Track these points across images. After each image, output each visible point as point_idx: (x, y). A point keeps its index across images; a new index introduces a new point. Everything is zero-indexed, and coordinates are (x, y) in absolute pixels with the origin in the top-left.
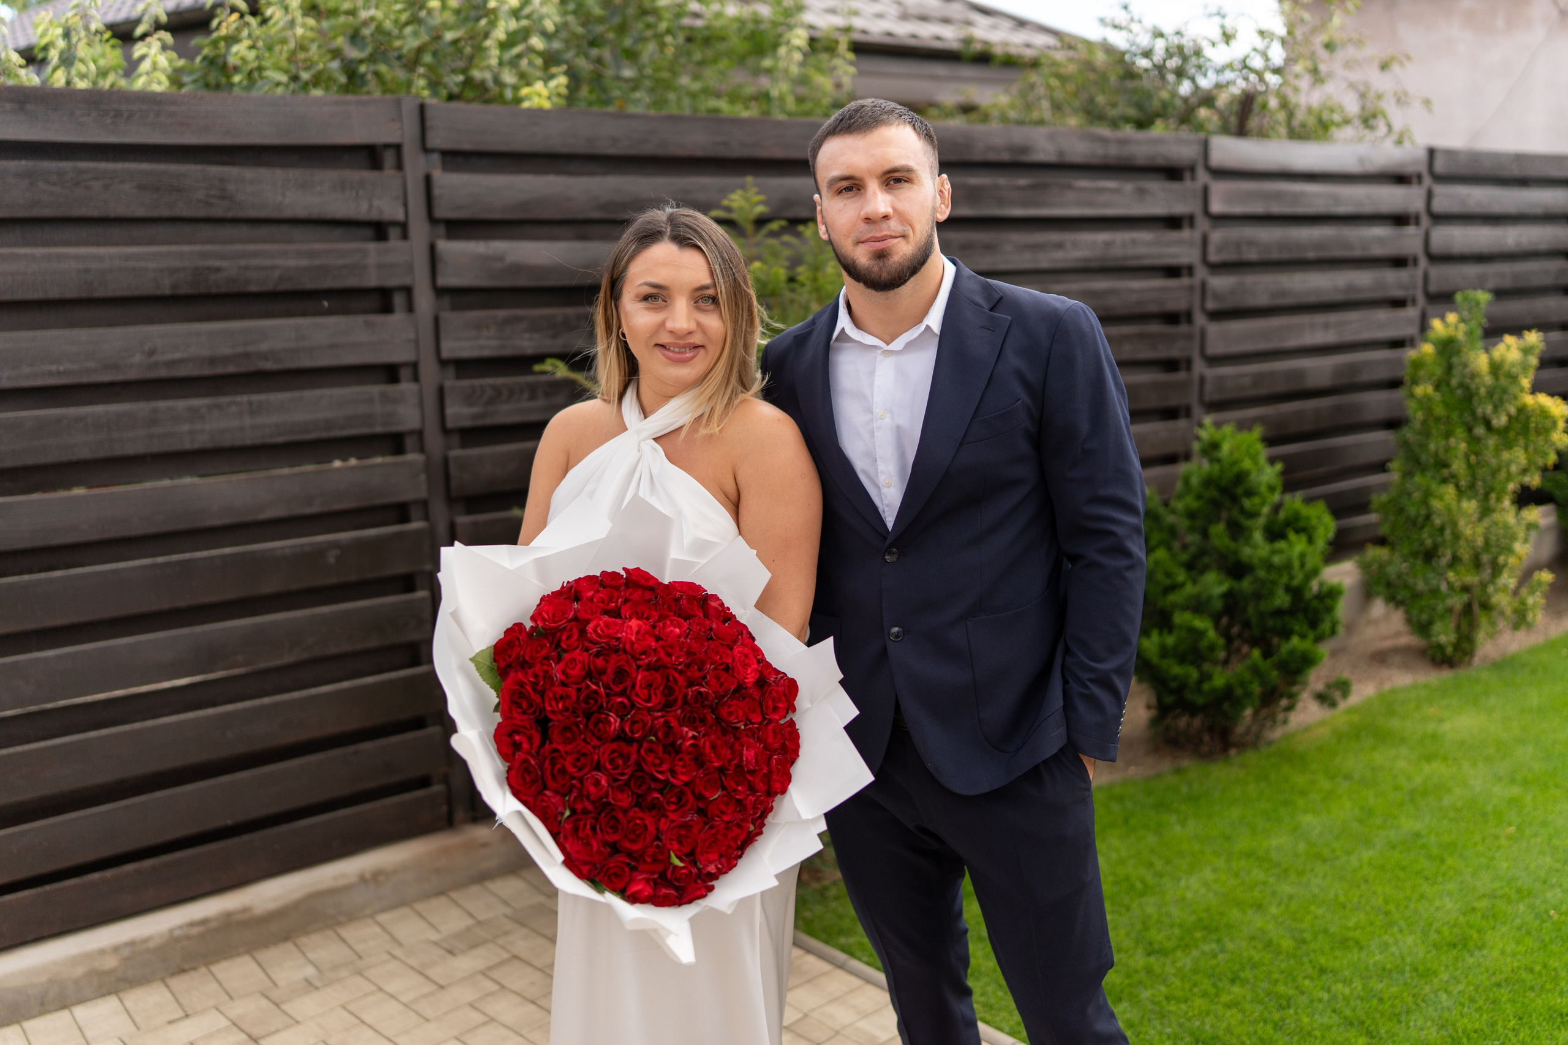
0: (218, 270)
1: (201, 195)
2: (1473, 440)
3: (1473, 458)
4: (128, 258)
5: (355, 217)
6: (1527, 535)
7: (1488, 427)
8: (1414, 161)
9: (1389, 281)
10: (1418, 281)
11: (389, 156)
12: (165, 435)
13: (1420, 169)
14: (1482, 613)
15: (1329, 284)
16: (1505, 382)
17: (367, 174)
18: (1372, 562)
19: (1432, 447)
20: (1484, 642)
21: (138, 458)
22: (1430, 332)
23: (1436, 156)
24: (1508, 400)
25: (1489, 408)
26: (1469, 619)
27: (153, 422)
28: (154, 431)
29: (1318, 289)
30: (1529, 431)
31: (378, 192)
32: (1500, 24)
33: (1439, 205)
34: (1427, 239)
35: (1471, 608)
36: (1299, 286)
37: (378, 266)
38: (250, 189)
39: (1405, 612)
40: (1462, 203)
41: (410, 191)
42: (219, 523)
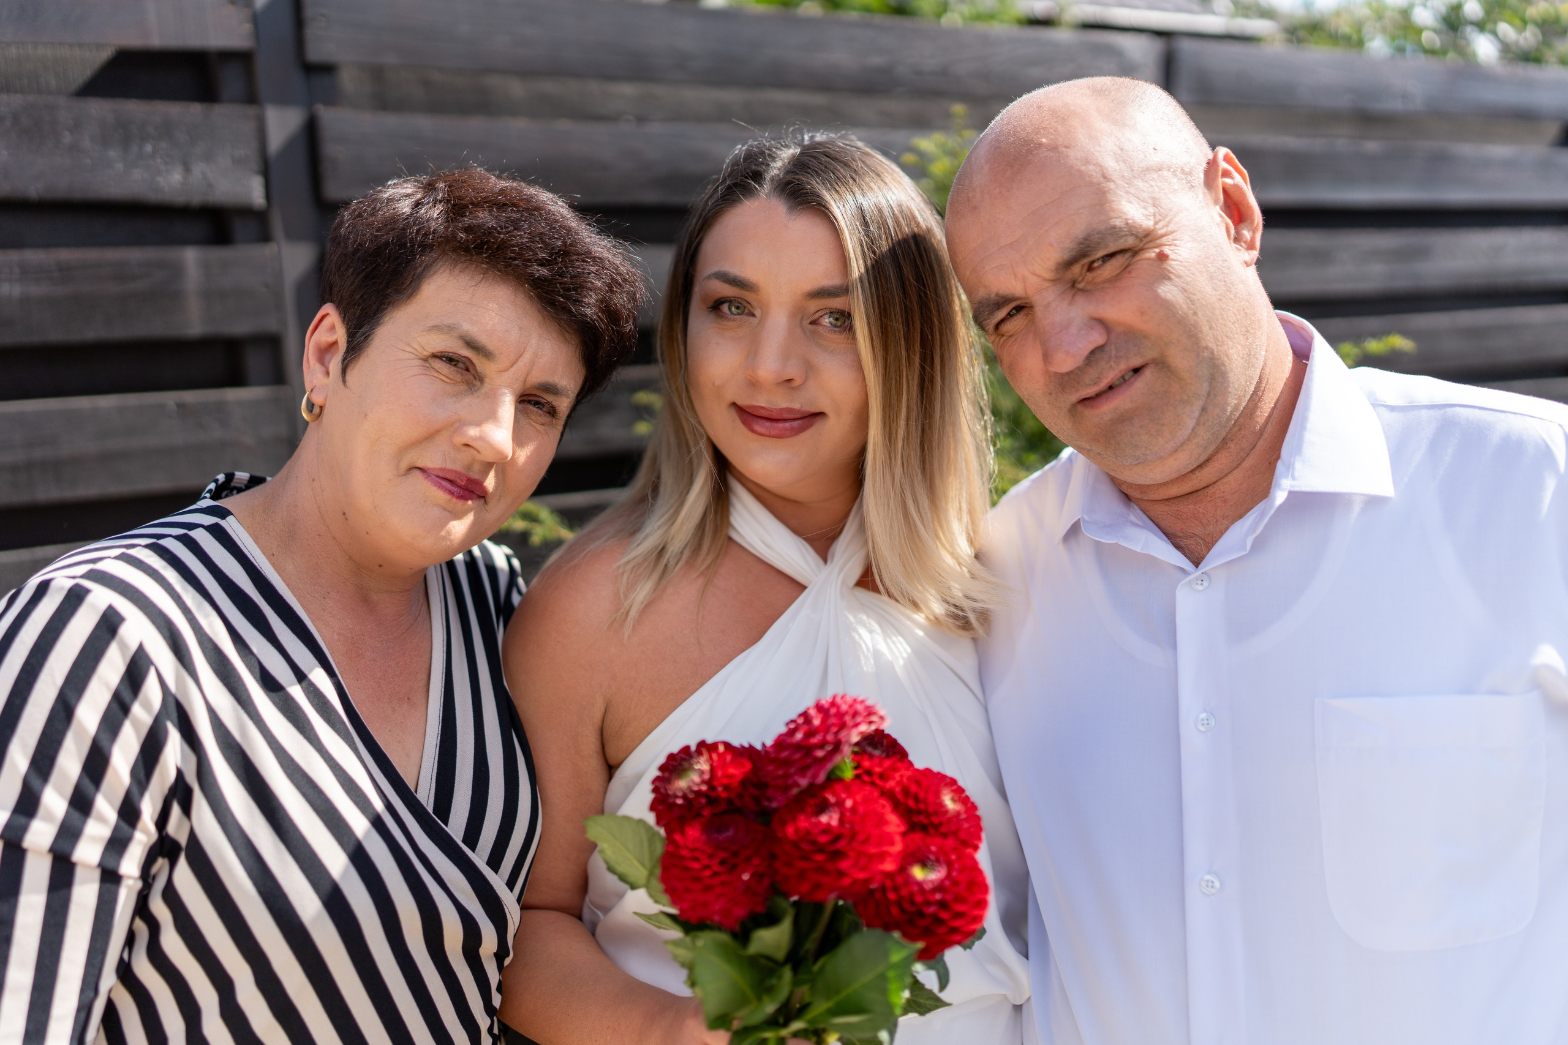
5: (153, 197)
11: (232, 74)
17: (176, 109)
31: (204, 145)
37: (206, 295)
41: (274, 146)
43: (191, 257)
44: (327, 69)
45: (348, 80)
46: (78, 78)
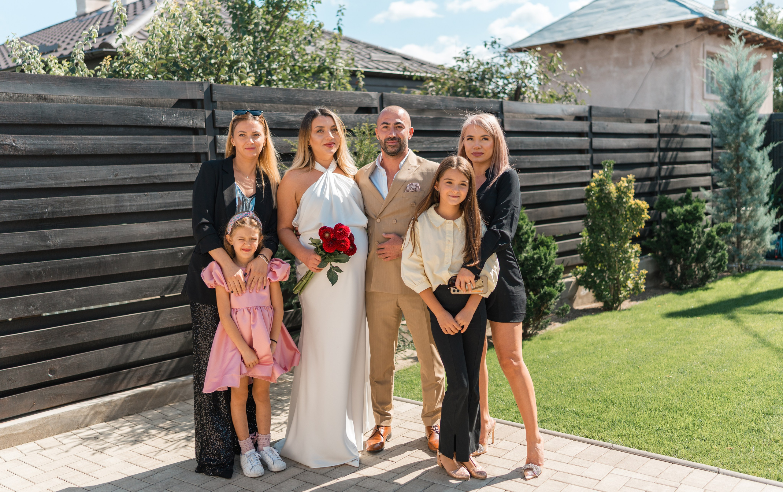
0: (140, 144)
1: (134, 117)
2: (613, 219)
3: (613, 226)
4: (109, 140)
5: (188, 126)
6: (636, 256)
7: (618, 214)
8: (584, 112)
9: (577, 159)
10: (589, 159)
11: (199, 104)
12: (121, 206)
13: (587, 114)
14: (622, 289)
15: (554, 160)
16: (623, 195)
17: (191, 110)
18: (579, 272)
19: (597, 223)
20: (623, 301)
21: (111, 215)
22: (594, 178)
23: (593, 109)
24: (624, 203)
25: (617, 206)
26: (617, 291)
27: (117, 201)
28: (117, 205)
29: (550, 161)
30: (633, 214)
31: (195, 117)
32: (630, 64)
33: (595, 129)
34: (591, 143)
35: (617, 287)
36: (542, 160)
37: (196, 144)
38: (151, 115)
39: (593, 292)
40: (604, 128)
41: (207, 117)
42: (140, 241)
43: (193, 137)
44: (216, 102)
45: (219, 104)
46: (172, 104)
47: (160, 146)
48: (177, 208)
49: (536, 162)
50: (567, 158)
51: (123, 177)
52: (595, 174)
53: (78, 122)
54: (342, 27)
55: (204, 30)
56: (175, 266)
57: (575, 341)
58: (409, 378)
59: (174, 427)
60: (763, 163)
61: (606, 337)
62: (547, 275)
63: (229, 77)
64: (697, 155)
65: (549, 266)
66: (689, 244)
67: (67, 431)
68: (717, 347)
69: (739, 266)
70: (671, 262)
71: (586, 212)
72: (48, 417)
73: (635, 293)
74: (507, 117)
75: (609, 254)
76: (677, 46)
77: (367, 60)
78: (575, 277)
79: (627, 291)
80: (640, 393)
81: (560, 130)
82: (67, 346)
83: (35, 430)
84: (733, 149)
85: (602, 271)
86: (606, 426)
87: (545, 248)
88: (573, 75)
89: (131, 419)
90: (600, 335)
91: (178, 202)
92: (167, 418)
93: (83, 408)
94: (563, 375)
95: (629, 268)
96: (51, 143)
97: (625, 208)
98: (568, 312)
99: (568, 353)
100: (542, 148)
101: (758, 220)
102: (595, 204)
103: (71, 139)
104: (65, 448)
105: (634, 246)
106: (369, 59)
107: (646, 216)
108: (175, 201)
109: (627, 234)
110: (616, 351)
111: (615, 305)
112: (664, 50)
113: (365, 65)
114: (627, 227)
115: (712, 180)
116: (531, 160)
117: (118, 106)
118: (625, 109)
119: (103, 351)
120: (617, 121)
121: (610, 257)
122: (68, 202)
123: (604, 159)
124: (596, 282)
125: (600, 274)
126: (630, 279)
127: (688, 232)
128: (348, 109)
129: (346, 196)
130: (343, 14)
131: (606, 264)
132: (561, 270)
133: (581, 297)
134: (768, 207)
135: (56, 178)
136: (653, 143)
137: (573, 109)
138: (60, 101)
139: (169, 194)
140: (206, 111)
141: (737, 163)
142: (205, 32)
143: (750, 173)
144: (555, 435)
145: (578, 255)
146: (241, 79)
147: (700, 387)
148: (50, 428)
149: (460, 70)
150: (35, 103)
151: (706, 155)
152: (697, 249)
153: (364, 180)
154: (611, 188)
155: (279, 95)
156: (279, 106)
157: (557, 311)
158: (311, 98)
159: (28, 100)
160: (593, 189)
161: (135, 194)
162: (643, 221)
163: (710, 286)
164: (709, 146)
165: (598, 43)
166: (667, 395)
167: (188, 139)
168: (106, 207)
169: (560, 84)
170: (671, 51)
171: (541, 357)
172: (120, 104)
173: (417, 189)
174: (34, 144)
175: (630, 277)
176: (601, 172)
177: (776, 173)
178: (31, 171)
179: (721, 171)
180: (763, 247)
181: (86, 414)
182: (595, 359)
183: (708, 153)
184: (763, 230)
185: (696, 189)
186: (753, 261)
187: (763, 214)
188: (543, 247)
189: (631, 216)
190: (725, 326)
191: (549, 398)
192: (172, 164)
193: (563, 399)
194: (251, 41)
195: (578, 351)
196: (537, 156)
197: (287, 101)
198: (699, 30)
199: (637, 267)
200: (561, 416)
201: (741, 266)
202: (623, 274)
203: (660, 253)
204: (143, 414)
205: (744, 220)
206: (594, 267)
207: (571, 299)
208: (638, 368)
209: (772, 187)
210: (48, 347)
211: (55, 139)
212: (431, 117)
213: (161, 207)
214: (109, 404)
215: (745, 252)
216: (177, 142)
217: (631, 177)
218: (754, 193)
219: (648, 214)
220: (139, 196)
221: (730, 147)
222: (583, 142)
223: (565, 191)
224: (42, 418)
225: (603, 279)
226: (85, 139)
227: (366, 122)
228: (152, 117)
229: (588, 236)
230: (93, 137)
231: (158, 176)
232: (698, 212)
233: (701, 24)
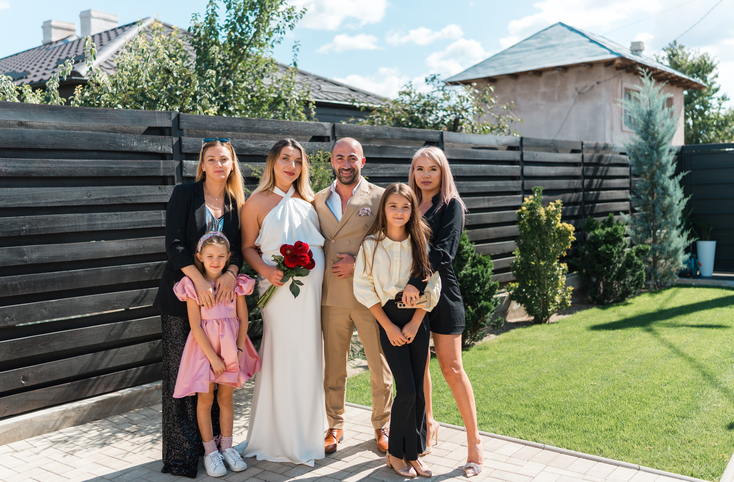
0: (112, 168)
1: (107, 142)
2: (542, 240)
3: (542, 246)
4: (84, 163)
5: (157, 151)
6: (563, 274)
7: (547, 236)
8: (516, 142)
9: (510, 185)
10: (520, 185)
11: (167, 131)
12: (93, 225)
13: (518, 144)
14: (551, 303)
15: (489, 185)
16: (551, 218)
17: (160, 137)
18: (512, 288)
19: (528, 243)
20: (552, 315)
21: (84, 232)
22: (525, 203)
23: (524, 140)
24: (553, 225)
25: (546, 228)
26: (546, 306)
27: (89, 220)
28: (90, 223)
29: (485, 187)
30: (561, 236)
31: (164, 143)
32: (556, 98)
33: (526, 158)
34: (522, 170)
35: (546, 302)
36: (478, 186)
37: (163, 168)
38: (123, 141)
39: (524, 306)
40: (534, 157)
41: (174, 143)
42: (110, 257)
43: (161, 161)
45: (185, 131)
46: (143, 131)
47: (131, 170)
48: (145, 227)
49: (473, 188)
50: (501, 183)
51: (96, 197)
52: (526, 199)
53: (56, 147)
54: (297, 63)
55: (170, 64)
56: (142, 280)
57: (509, 352)
58: (358, 386)
59: (139, 431)
60: (675, 190)
61: (536, 348)
62: (484, 291)
63: (193, 107)
64: (617, 182)
65: (486, 282)
66: (611, 263)
67: (39, 434)
68: (636, 357)
69: (656, 283)
70: (594, 280)
71: (518, 234)
72: (21, 422)
73: (562, 308)
74: (447, 147)
75: (539, 272)
76: (598, 83)
77: (317, 91)
78: (508, 293)
79: (555, 305)
80: (568, 398)
81: (494, 159)
82: (39, 355)
83: (7, 434)
84: (648, 177)
85: (532, 287)
86: (539, 429)
87: (483, 266)
88: (505, 107)
89: (99, 423)
90: (531, 346)
91: (146, 221)
92: (134, 422)
93: (53, 413)
94: (499, 383)
95: (557, 285)
96: (30, 165)
97: (553, 230)
98: (502, 325)
99: (502, 362)
100: (479, 174)
101: (672, 242)
102: (527, 226)
103: (49, 162)
104: (36, 450)
105: (561, 265)
106: (319, 90)
107: (572, 238)
108: (144, 220)
109: (555, 254)
110: (546, 360)
111: (544, 319)
112: (586, 86)
113: (316, 95)
114: (554, 247)
115: (631, 205)
116: (468, 186)
117: (93, 132)
118: (552, 141)
119: (73, 359)
120: (545, 151)
121: (540, 275)
122: (44, 220)
123: (534, 186)
124: (527, 297)
125: (531, 290)
126: (558, 295)
127: (610, 252)
128: (303, 137)
129: (304, 218)
130: (298, 50)
131: (536, 280)
132: (497, 286)
133: (513, 311)
134: (680, 230)
135: (34, 198)
136: (578, 171)
137: (506, 140)
138: (39, 127)
139: (138, 213)
140: (174, 138)
141: (652, 189)
142: (171, 66)
143: (664, 198)
144: (493, 437)
145: (511, 273)
146: (204, 108)
147: (621, 393)
148: (21, 432)
149: (404, 102)
150: (17, 129)
151: (625, 182)
152: (618, 268)
153: (321, 204)
154: (541, 211)
155: (241, 124)
156: (240, 134)
157: (492, 324)
158: (269, 127)
159: (10, 125)
160: (524, 212)
161: (106, 213)
162: (570, 242)
163: (630, 301)
164: (628, 174)
165: (527, 78)
166: (592, 401)
167: (157, 163)
168: (79, 226)
169: (494, 116)
170: (593, 87)
171: (479, 366)
172: (95, 131)
173: (369, 213)
174: (14, 167)
175: (558, 293)
176: (531, 197)
177: (687, 199)
178: (10, 191)
179: (639, 197)
180: (677, 266)
181: (56, 418)
182: (527, 368)
183: (627, 180)
184: (676, 251)
185: (617, 213)
186: (668, 279)
187: (676, 236)
188: (480, 265)
189: (559, 237)
190: (644, 338)
191: (486, 403)
192: (141, 187)
193: (499, 404)
194: (214, 74)
195: (511, 360)
196: (474, 182)
197: (248, 130)
198: (618, 68)
199: (564, 284)
200: (497, 420)
201: (657, 283)
202: (551, 290)
203: (584, 271)
204: (109, 419)
205: (659, 241)
206: (525, 283)
207: (504, 313)
208: (566, 376)
209: (683, 211)
210: (22, 356)
211: (34, 162)
212: (379, 146)
213: (130, 226)
214: (78, 409)
215: (660, 270)
216: (146, 166)
217: (559, 202)
218: (668, 217)
219: (573, 235)
220: (110, 215)
221: (646, 176)
222: (515, 170)
223: (499, 214)
224: (15, 423)
225: (533, 295)
226: (62, 162)
227: (320, 150)
228: (123, 143)
229: (520, 255)
230: (69, 160)
231: (128, 197)
232: (618, 234)
233: (619, 64)
